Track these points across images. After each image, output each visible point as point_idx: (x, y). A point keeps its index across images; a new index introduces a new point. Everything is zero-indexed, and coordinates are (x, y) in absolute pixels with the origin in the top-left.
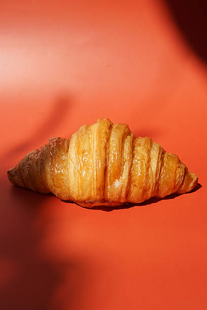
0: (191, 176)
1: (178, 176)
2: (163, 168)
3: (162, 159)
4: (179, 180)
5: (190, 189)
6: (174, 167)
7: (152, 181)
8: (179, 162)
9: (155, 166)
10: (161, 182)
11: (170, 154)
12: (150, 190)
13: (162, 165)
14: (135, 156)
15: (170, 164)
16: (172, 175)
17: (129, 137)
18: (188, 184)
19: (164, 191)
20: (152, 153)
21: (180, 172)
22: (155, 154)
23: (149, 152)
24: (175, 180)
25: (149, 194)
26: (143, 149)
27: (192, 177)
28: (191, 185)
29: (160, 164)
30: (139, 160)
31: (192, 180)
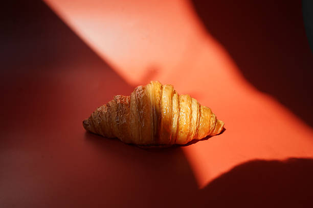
0: (219, 123)
1: (211, 123)
2: (201, 118)
3: (200, 110)
4: (212, 126)
5: (219, 132)
6: (209, 117)
7: (194, 129)
8: (212, 113)
9: (196, 117)
10: (200, 128)
11: (205, 107)
12: (193, 135)
13: (200, 115)
14: (181, 110)
15: (206, 115)
16: (208, 123)
17: (175, 95)
18: (218, 129)
19: (202, 134)
20: (193, 106)
21: (213, 120)
22: (195, 107)
23: (191, 106)
24: (210, 127)
25: (192, 137)
26: (186, 104)
27: (221, 123)
28: (220, 129)
29: (199, 115)
30: (184, 113)
31: (220, 125)
